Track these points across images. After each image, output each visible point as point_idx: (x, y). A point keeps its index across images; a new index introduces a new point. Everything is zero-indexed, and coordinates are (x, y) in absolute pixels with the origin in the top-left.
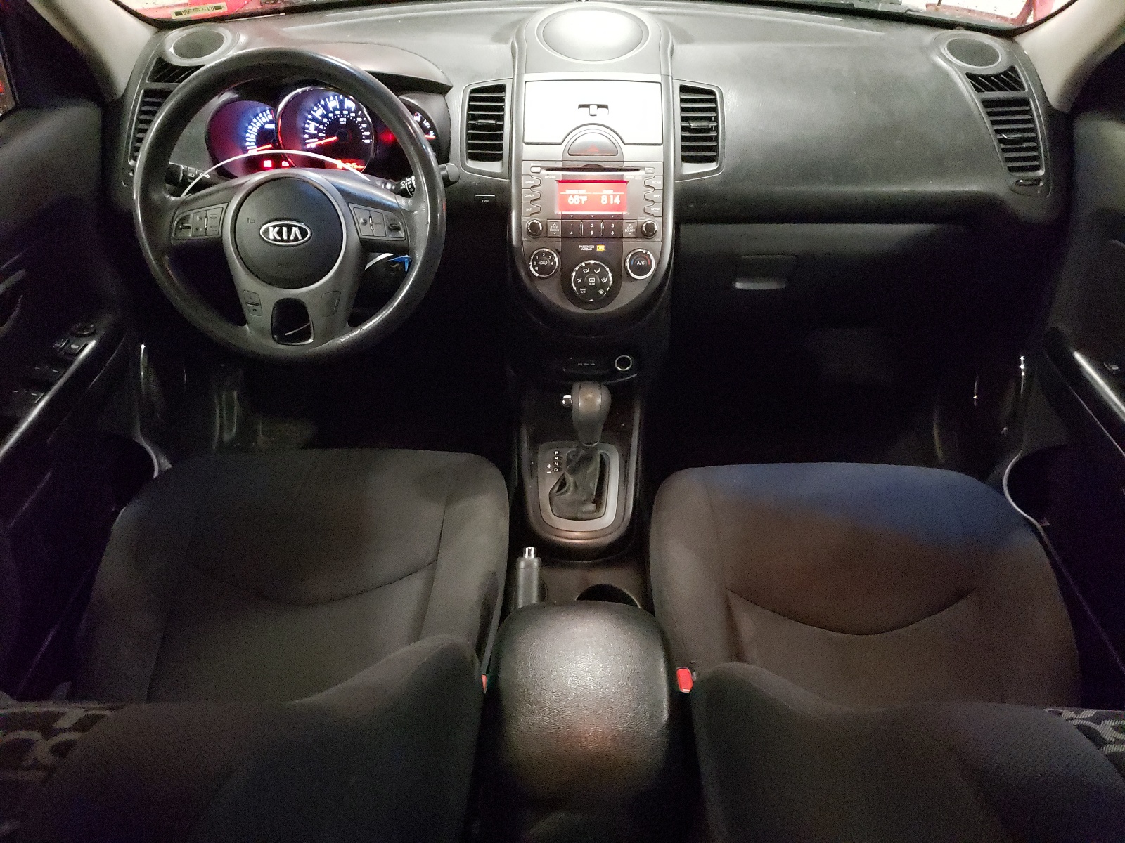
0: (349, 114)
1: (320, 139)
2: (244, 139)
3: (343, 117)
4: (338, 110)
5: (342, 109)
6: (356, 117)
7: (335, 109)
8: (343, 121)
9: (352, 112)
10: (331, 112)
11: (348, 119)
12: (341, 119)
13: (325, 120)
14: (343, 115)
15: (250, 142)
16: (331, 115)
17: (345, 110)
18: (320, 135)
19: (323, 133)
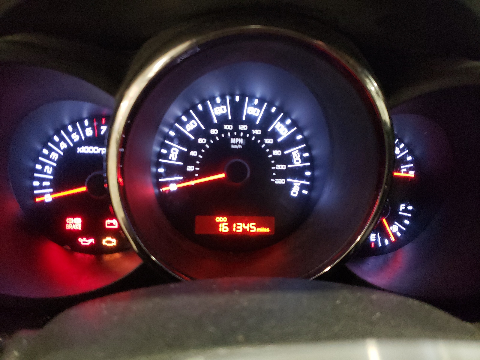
0: (249, 131)
1: (189, 176)
2: (31, 173)
3: (238, 136)
4: (228, 122)
5: (236, 120)
6: (262, 137)
7: (223, 119)
8: (236, 143)
9: (256, 127)
10: (214, 126)
11: (247, 140)
12: (233, 141)
13: (201, 141)
14: (239, 132)
15: (41, 180)
16: (214, 132)
17: (243, 123)
18: (190, 168)
19: (196, 166)
